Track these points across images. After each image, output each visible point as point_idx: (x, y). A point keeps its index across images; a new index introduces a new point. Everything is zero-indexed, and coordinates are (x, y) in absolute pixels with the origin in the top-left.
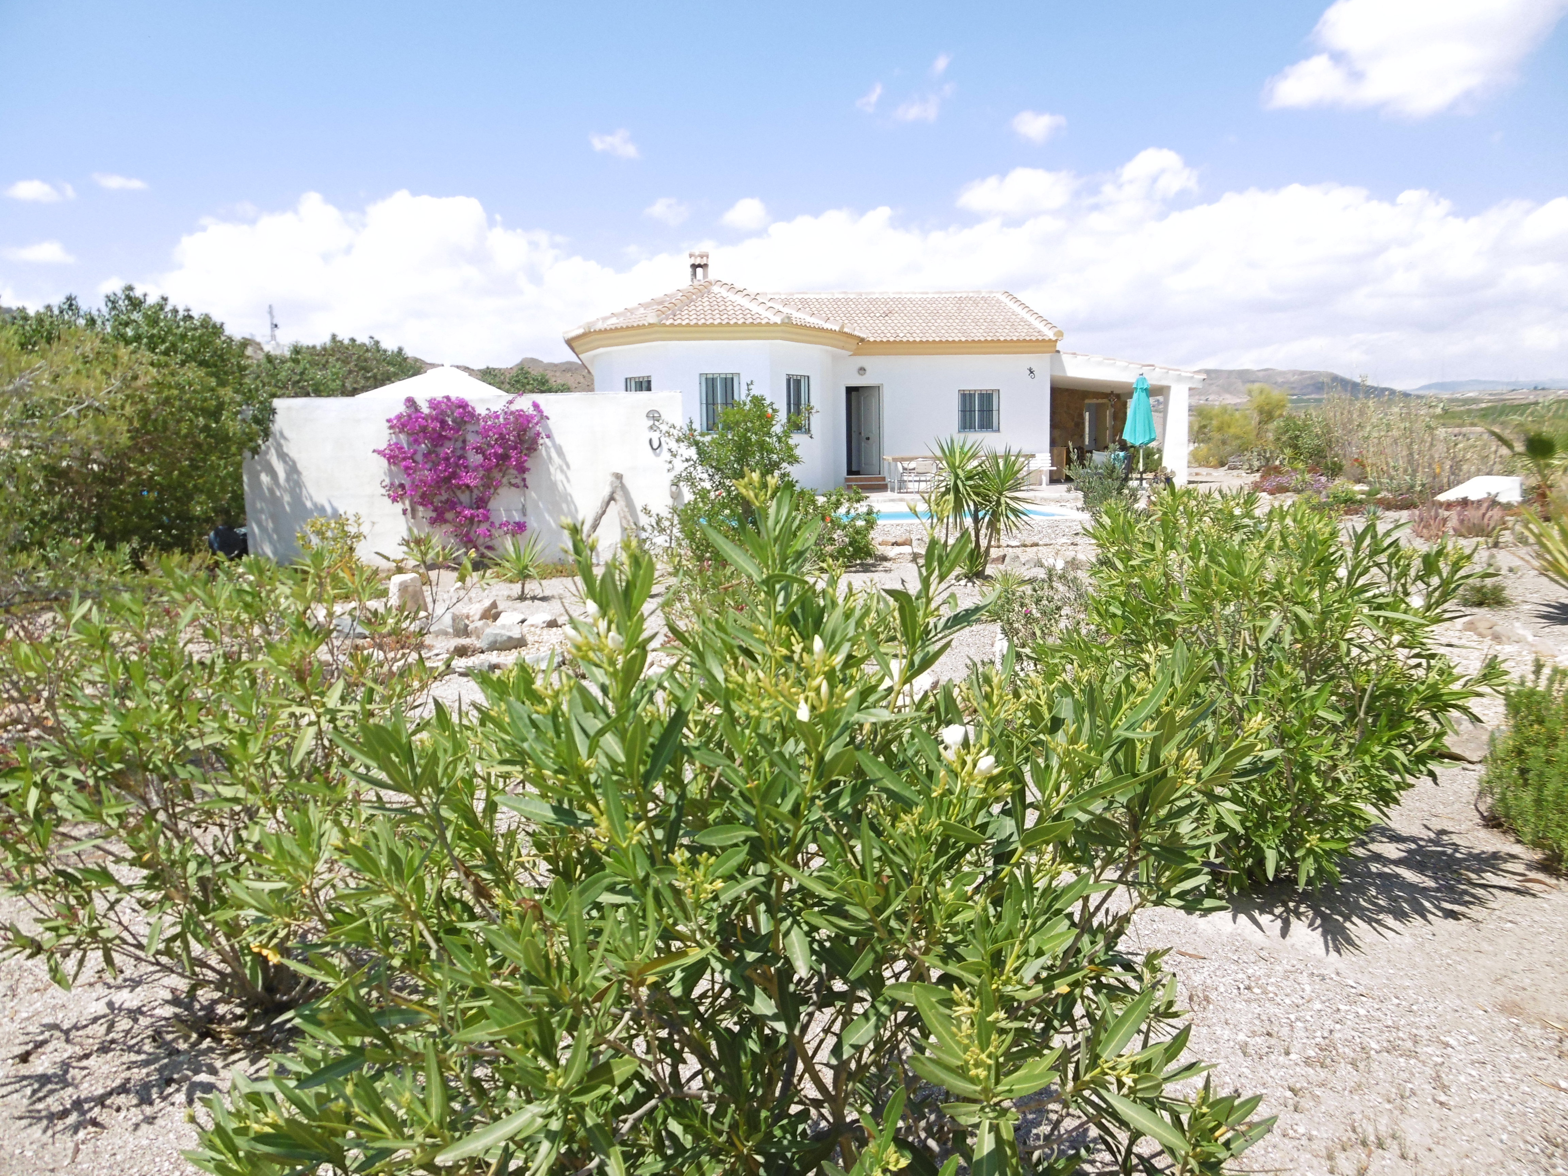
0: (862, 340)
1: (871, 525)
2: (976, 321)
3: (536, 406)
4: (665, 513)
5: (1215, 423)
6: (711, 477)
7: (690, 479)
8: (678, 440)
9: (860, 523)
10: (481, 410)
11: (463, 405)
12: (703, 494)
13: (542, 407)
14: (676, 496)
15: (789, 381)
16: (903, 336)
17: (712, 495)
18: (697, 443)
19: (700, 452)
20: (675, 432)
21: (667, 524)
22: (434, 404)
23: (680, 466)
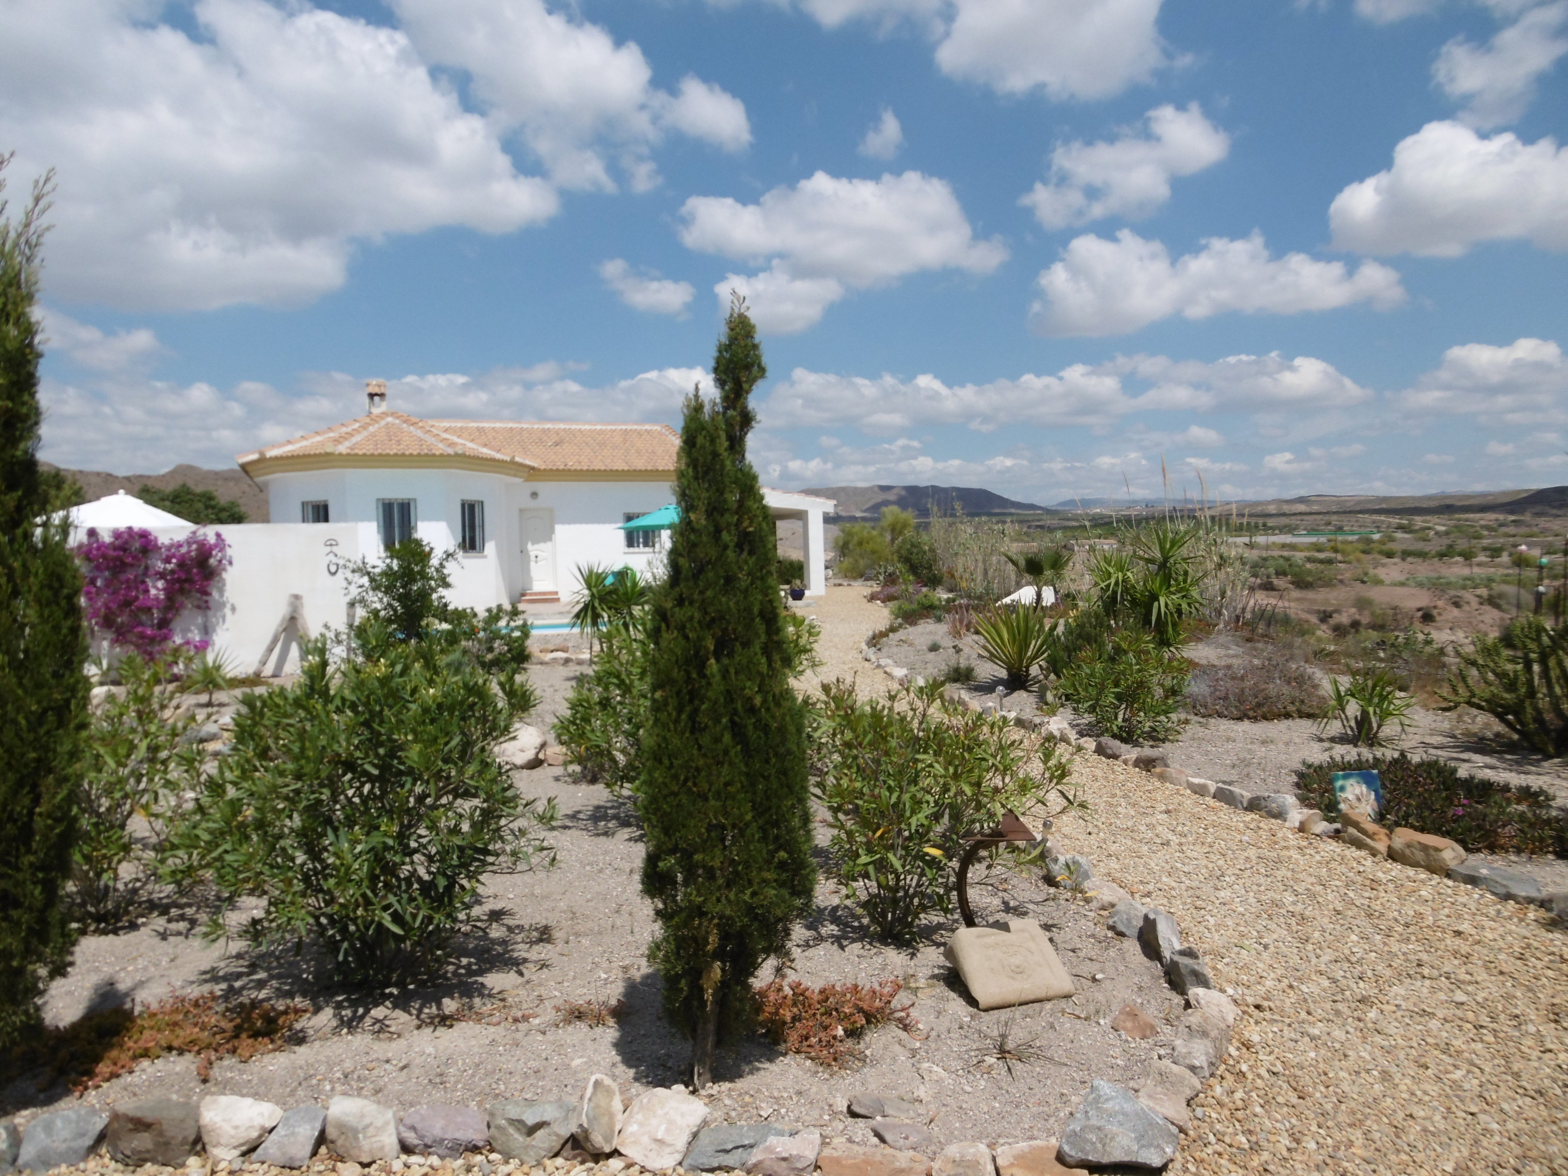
0: (533, 468)
1: (526, 634)
2: (638, 452)
3: (218, 535)
4: (343, 628)
5: (856, 539)
6: (381, 600)
7: (362, 601)
8: (353, 571)
9: (517, 634)
10: (164, 540)
11: (144, 535)
12: (376, 613)
13: (224, 536)
14: (351, 616)
15: (463, 506)
16: (572, 464)
17: (382, 613)
18: (368, 573)
19: (372, 580)
20: (351, 565)
21: (344, 637)
22: (117, 534)
23: (354, 592)
